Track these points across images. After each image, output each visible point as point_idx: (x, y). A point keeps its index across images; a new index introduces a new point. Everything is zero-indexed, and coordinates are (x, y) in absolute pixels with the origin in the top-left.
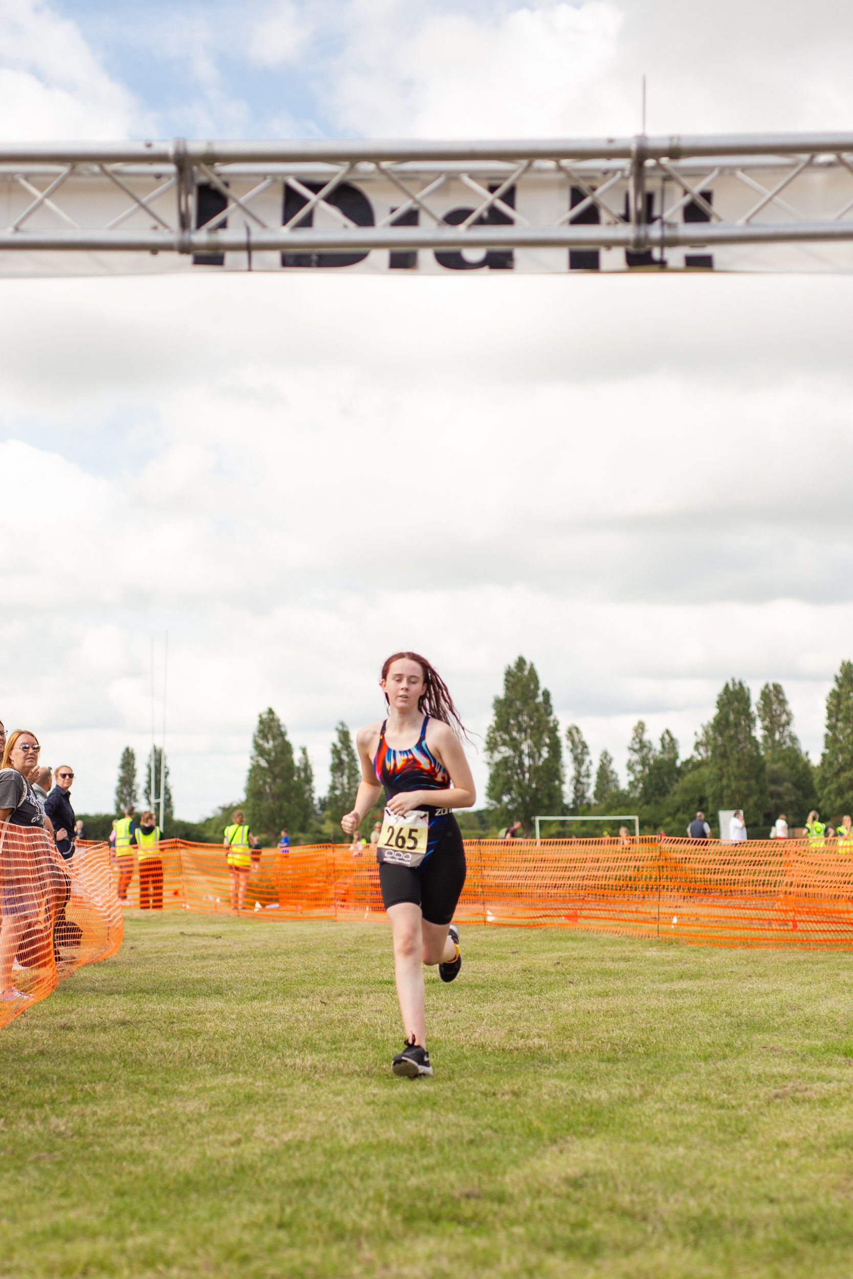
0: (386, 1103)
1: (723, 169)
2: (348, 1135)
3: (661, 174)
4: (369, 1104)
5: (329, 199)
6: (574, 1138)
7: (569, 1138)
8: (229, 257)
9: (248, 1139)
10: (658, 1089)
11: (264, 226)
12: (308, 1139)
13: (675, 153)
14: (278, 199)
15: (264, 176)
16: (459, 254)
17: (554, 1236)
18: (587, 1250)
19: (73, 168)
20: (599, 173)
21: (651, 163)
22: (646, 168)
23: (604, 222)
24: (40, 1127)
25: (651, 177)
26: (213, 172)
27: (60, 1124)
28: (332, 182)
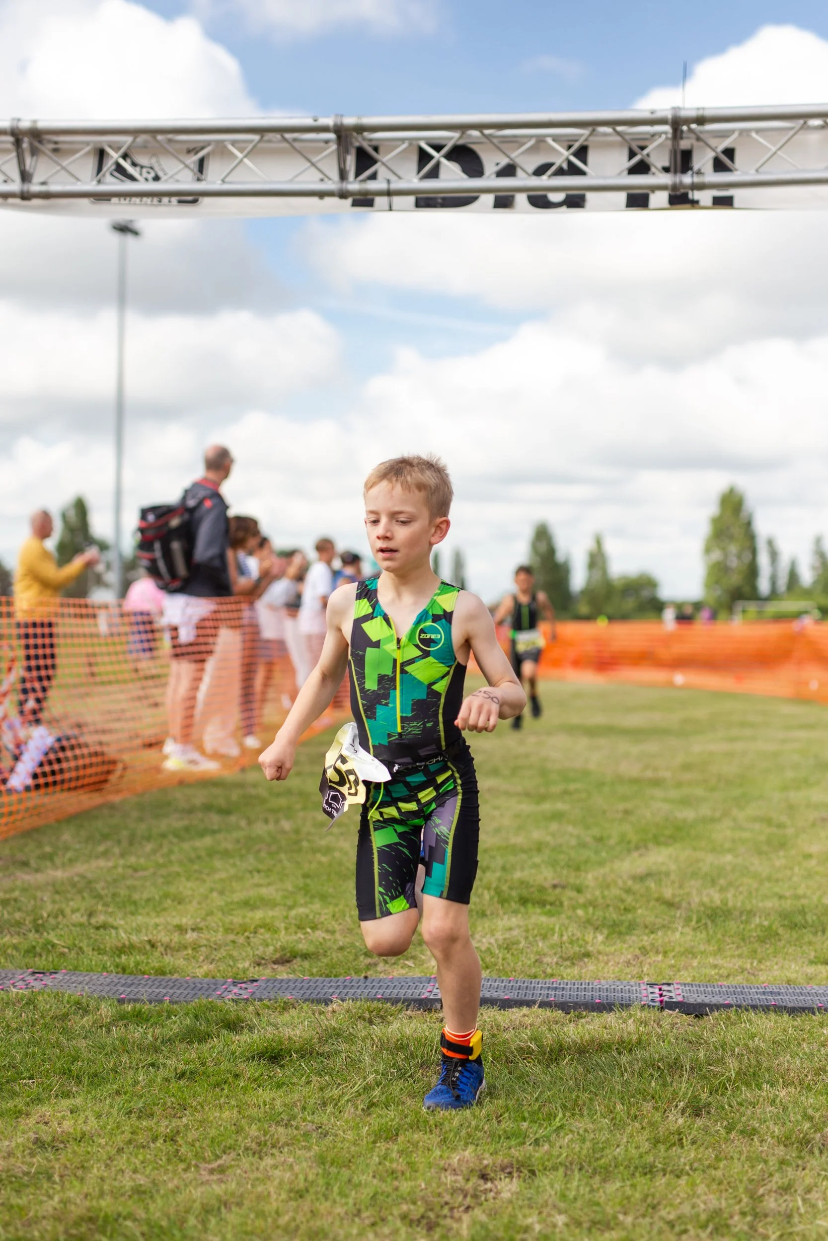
1: (742, 132)
3: (694, 136)
5: (448, 157)
6: (654, 847)
7: (650, 847)
8: (378, 201)
10: (735, 812)
11: (400, 178)
13: (701, 120)
14: (415, 158)
15: (403, 140)
16: (545, 197)
17: (605, 918)
18: (623, 929)
19: (262, 137)
20: (648, 136)
21: (685, 128)
22: (682, 132)
23: (650, 173)
24: (271, 827)
25: (688, 138)
26: (364, 139)
27: (286, 825)
28: (449, 144)
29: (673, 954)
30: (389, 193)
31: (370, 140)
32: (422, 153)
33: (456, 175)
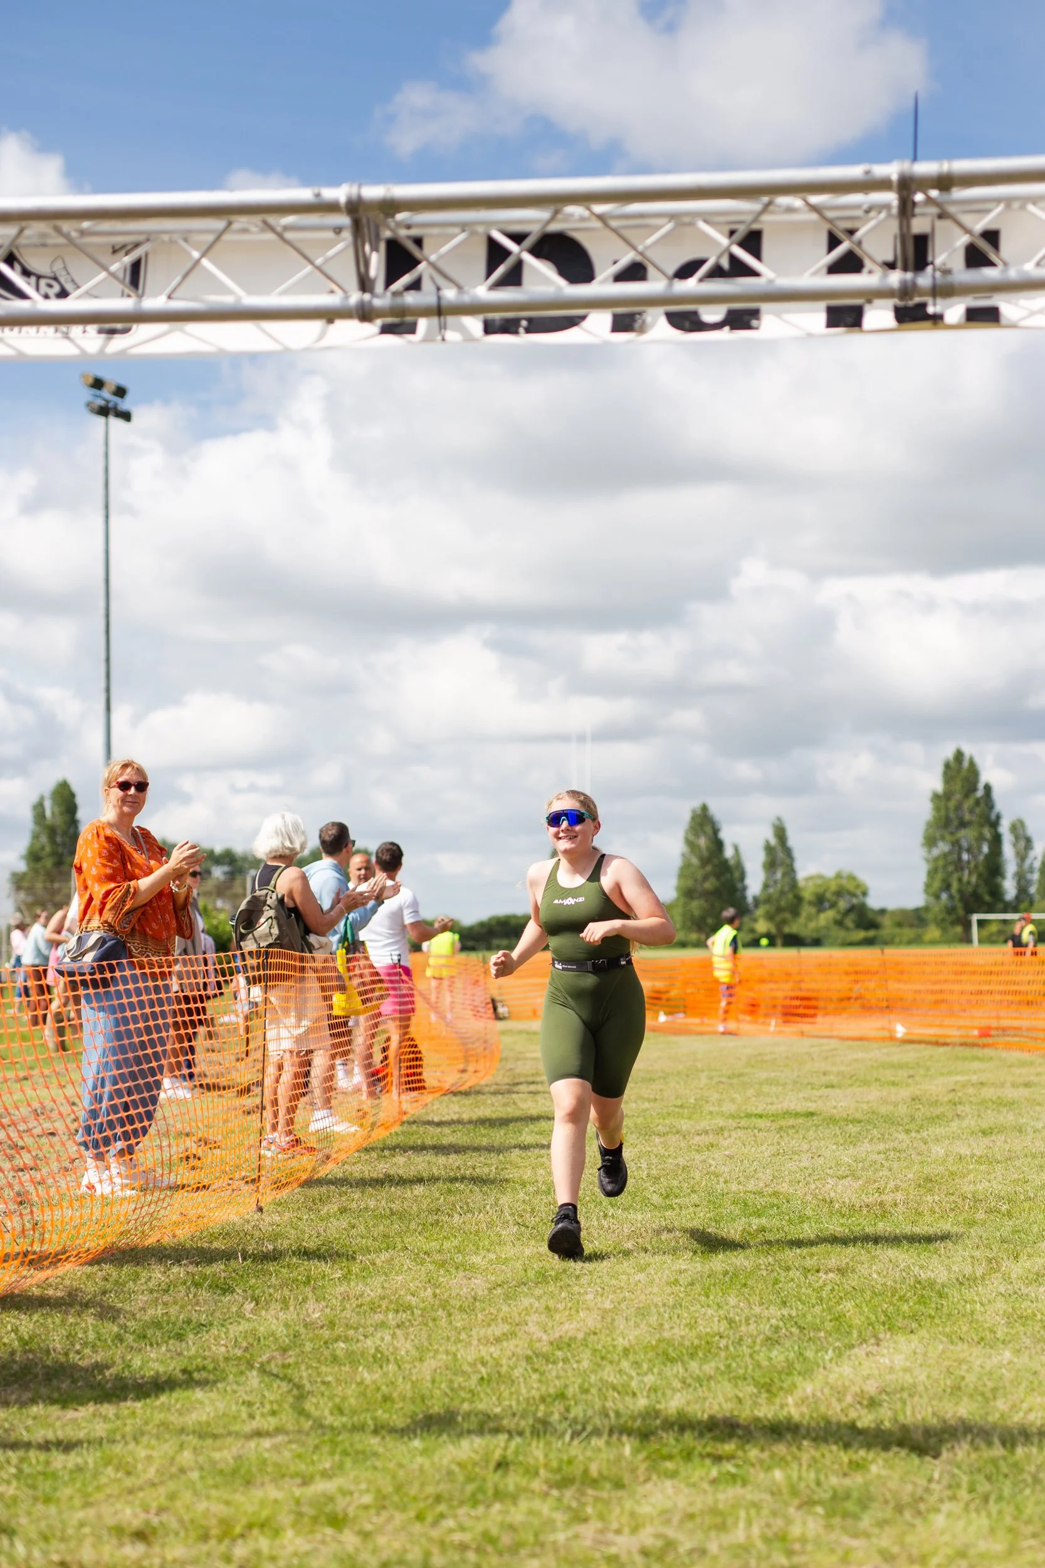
0: (692, 1284)
1: (1008, 201)
2: (626, 1332)
3: (934, 210)
4: (669, 1284)
5: (536, 251)
6: (888, 1336)
7: (881, 1336)
8: (423, 324)
9: (513, 1334)
12: (580, 1336)
13: (945, 182)
14: (482, 254)
15: (464, 226)
16: (695, 313)
17: (818, 1483)
18: (850, 1506)
19: (233, 222)
20: (859, 213)
21: (919, 197)
22: (915, 203)
23: (865, 270)
24: (290, 1315)
25: (923, 215)
26: (399, 224)
27: (315, 1312)
28: (535, 230)
30: (440, 311)
31: (409, 227)
32: (493, 246)
33: (548, 281)
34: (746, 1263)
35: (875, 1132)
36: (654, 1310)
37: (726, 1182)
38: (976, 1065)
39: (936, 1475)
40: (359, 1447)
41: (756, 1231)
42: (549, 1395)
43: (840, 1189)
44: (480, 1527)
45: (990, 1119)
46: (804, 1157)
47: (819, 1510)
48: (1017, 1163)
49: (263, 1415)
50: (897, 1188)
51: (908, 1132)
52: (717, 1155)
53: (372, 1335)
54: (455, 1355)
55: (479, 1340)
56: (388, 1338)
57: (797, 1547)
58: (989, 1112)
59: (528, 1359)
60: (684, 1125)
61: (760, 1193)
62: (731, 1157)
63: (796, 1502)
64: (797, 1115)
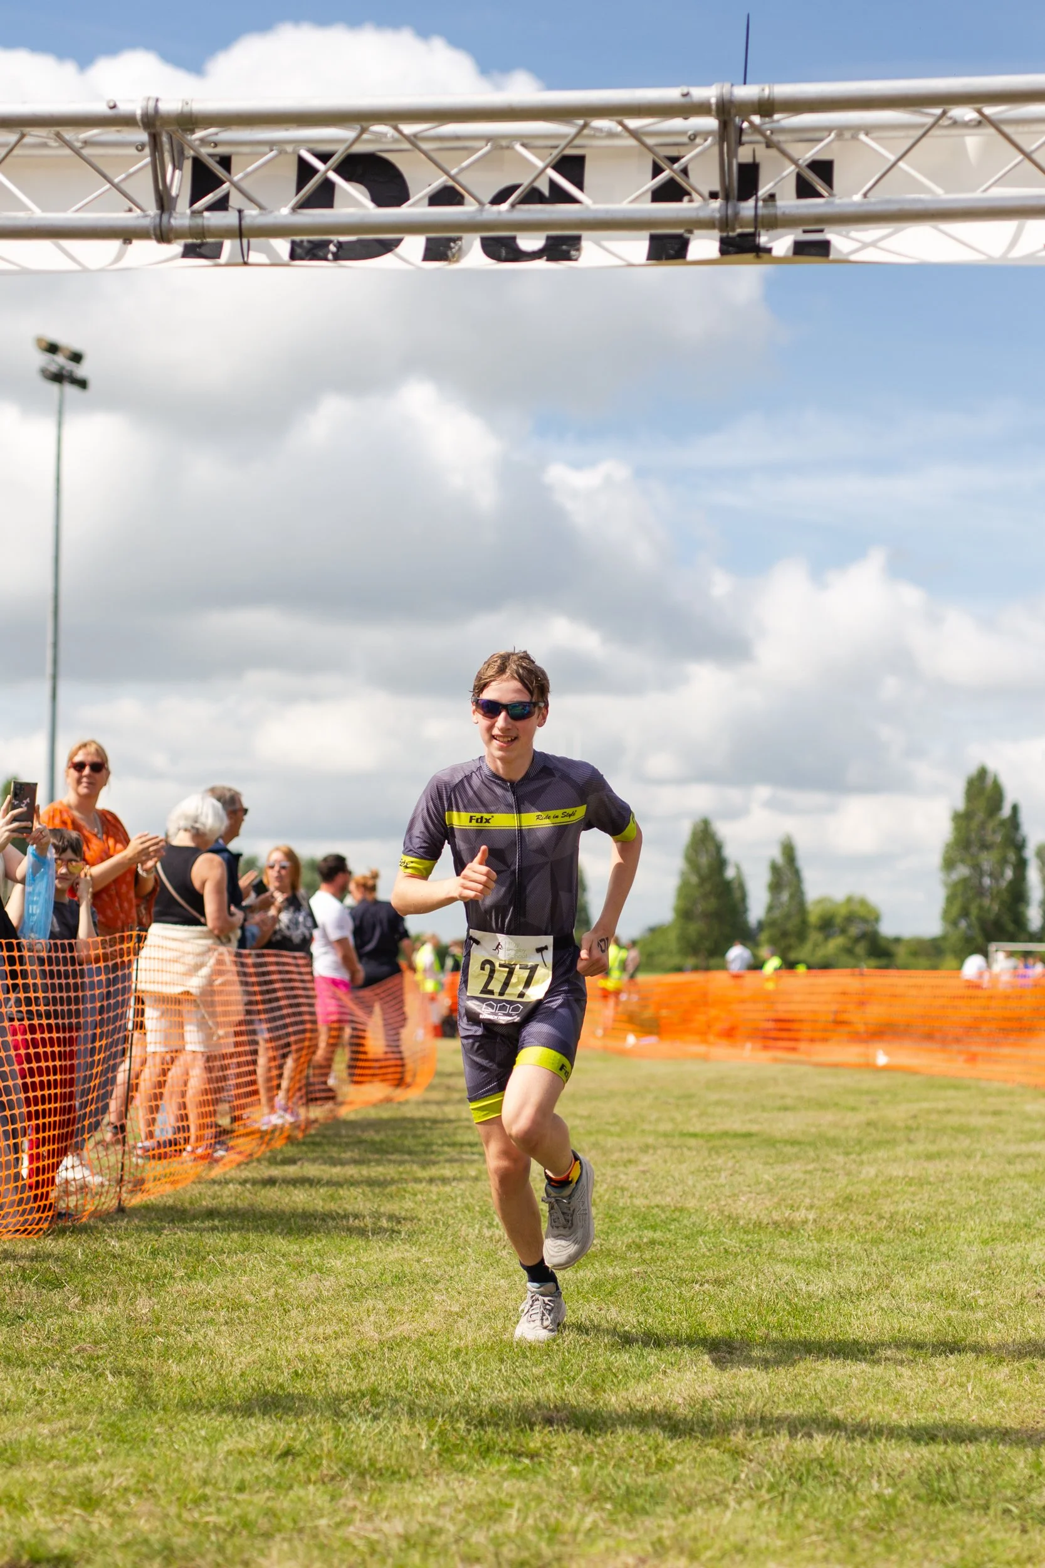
1: (841, 131)
2: (464, 1333)
5: (344, 171)
8: (229, 246)
9: (345, 1333)
12: (414, 1337)
13: (766, 107)
14: (291, 174)
15: (272, 144)
16: (512, 241)
18: (639, 1502)
19: (23, 136)
20: (685, 139)
21: (744, 123)
22: (741, 130)
23: (686, 198)
24: (117, 1310)
25: (751, 143)
26: (203, 142)
27: (144, 1308)
28: (340, 151)
29: (709, 1554)
30: (240, 232)
31: (216, 145)
32: (303, 164)
33: (358, 204)
34: (619, 1272)
35: (812, 1154)
36: (501, 1314)
37: (631, 1197)
38: (951, 1093)
39: (743, 1476)
40: (142, 1434)
41: (646, 1243)
42: (359, 1390)
43: (751, 1204)
44: (237, 1511)
45: (944, 1143)
46: (723, 1174)
47: (609, 1506)
48: (947, 1185)
49: (52, 1404)
50: (812, 1207)
51: (847, 1154)
52: (632, 1170)
53: (196, 1332)
54: (276, 1351)
55: (307, 1339)
56: (211, 1334)
57: (565, 1537)
58: (945, 1138)
59: (353, 1357)
60: (610, 1142)
61: (663, 1209)
62: (644, 1172)
63: (584, 1499)
64: (736, 1135)
